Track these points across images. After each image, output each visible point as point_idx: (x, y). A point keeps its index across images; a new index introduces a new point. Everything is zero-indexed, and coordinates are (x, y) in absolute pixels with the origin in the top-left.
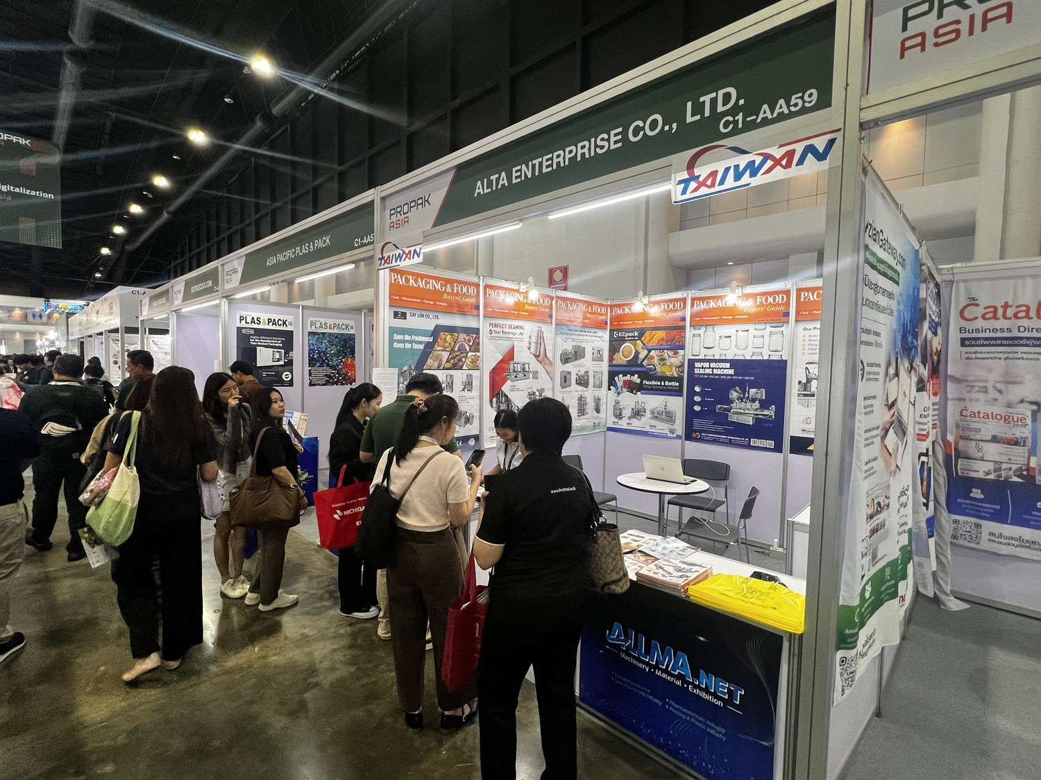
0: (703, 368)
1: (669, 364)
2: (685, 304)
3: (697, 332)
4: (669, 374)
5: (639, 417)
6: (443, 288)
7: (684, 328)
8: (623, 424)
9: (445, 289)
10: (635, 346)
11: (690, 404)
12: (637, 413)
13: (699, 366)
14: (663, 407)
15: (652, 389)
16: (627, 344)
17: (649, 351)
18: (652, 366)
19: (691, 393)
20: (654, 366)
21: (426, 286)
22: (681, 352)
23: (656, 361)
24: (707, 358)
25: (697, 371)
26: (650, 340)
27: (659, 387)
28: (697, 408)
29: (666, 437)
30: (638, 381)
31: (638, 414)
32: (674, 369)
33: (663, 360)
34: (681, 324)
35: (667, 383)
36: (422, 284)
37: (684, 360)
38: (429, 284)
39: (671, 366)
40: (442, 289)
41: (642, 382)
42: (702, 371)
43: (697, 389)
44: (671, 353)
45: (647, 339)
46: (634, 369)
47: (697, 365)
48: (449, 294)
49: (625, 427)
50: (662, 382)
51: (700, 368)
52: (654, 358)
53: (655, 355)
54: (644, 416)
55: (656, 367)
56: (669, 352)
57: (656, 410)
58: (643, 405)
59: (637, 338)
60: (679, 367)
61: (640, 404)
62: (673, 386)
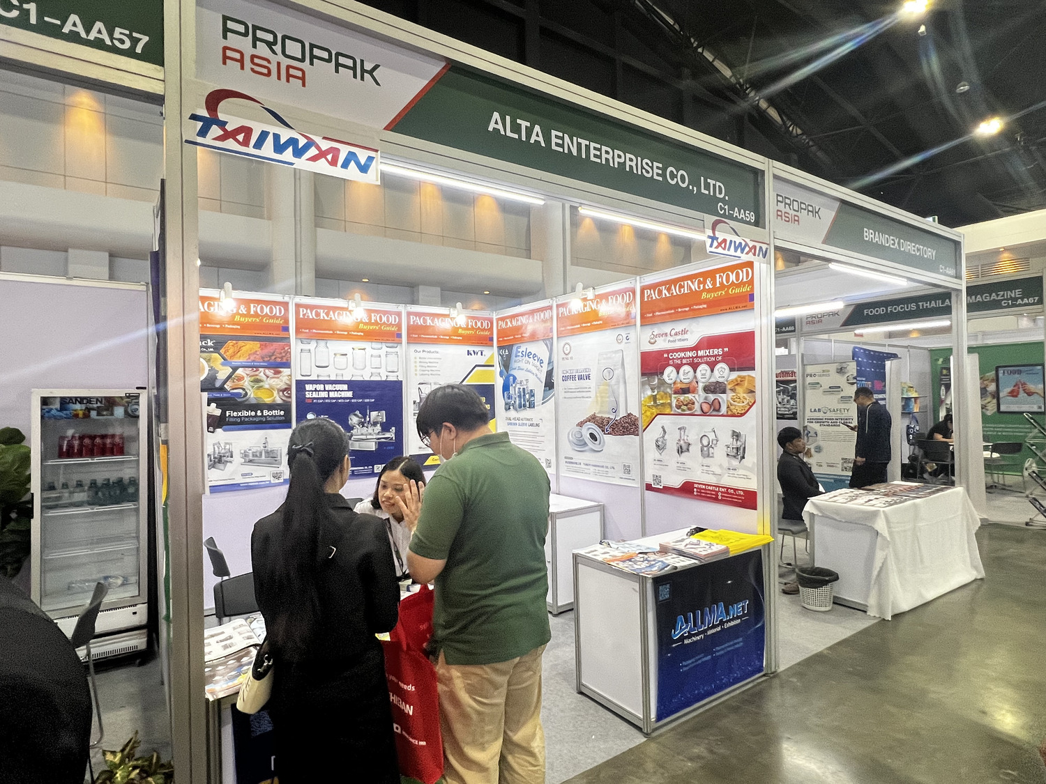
0: (316, 390)
1: (267, 386)
3: (305, 347)
4: (268, 400)
7: (287, 340)
10: (208, 361)
12: (218, 460)
13: (311, 389)
14: (262, 446)
15: (242, 423)
18: (241, 391)
20: (244, 389)
22: (285, 371)
23: (246, 383)
24: (320, 379)
25: (308, 395)
26: (235, 354)
27: (254, 419)
29: (270, 485)
30: (218, 412)
32: (275, 393)
33: (258, 381)
34: (283, 334)
35: (266, 413)
37: (291, 382)
39: (271, 389)
41: (223, 413)
42: (315, 395)
44: (270, 372)
45: (231, 351)
47: (308, 387)
50: (259, 412)
51: (313, 391)
52: (243, 378)
53: (245, 375)
54: (231, 462)
55: (248, 391)
56: (267, 371)
57: (250, 452)
58: (228, 447)
59: (212, 350)
60: (283, 391)
61: (223, 445)
62: (275, 416)
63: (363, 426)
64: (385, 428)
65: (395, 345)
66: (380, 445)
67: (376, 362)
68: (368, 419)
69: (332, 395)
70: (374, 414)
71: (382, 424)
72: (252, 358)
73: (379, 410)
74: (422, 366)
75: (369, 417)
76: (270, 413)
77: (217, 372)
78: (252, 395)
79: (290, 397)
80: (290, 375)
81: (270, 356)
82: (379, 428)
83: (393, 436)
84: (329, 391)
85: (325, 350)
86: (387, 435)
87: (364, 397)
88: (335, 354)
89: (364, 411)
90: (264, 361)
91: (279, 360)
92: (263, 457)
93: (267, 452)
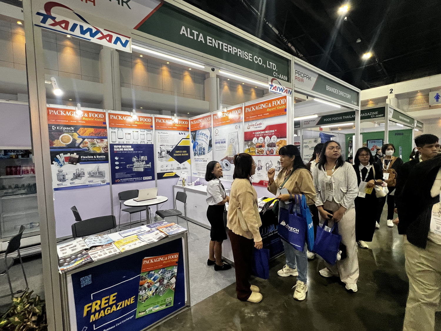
1: (98, 146)
2: (105, 116)
3: (113, 130)
4: (98, 152)
7: (106, 128)
11: (113, 166)
14: (96, 170)
15: (87, 161)
16: (65, 134)
17: (84, 139)
19: (113, 161)
20: (88, 147)
22: (105, 140)
24: (120, 143)
25: (115, 150)
26: (83, 133)
28: (117, 168)
30: (77, 157)
31: (79, 176)
33: (94, 144)
34: (104, 125)
35: (98, 157)
37: (107, 145)
41: (80, 157)
42: (118, 150)
43: (116, 158)
47: (115, 147)
50: (95, 156)
51: (117, 148)
52: (87, 143)
53: (88, 142)
54: (84, 176)
55: (90, 148)
56: (97, 140)
57: (92, 172)
58: (82, 170)
59: (74, 131)
60: (105, 148)
61: (80, 170)
62: (102, 158)
63: (138, 162)
64: (147, 163)
65: (150, 130)
66: (145, 169)
67: (142, 137)
68: (140, 159)
69: (125, 149)
70: (142, 157)
71: (146, 161)
72: (91, 135)
73: (144, 156)
74: (161, 139)
75: (141, 158)
76: (100, 157)
77: (76, 140)
78: (92, 150)
79: (108, 151)
80: (107, 142)
81: (99, 134)
82: (144, 163)
83: (150, 166)
84: (123, 148)
85: (121, 132)
86: (148, 165)
87: (138, 150)
88: (126, 134)
89: (138, 156)
90: (96, 136)
91: (102, 136)
92: (97, 174)
93: (99, 172)
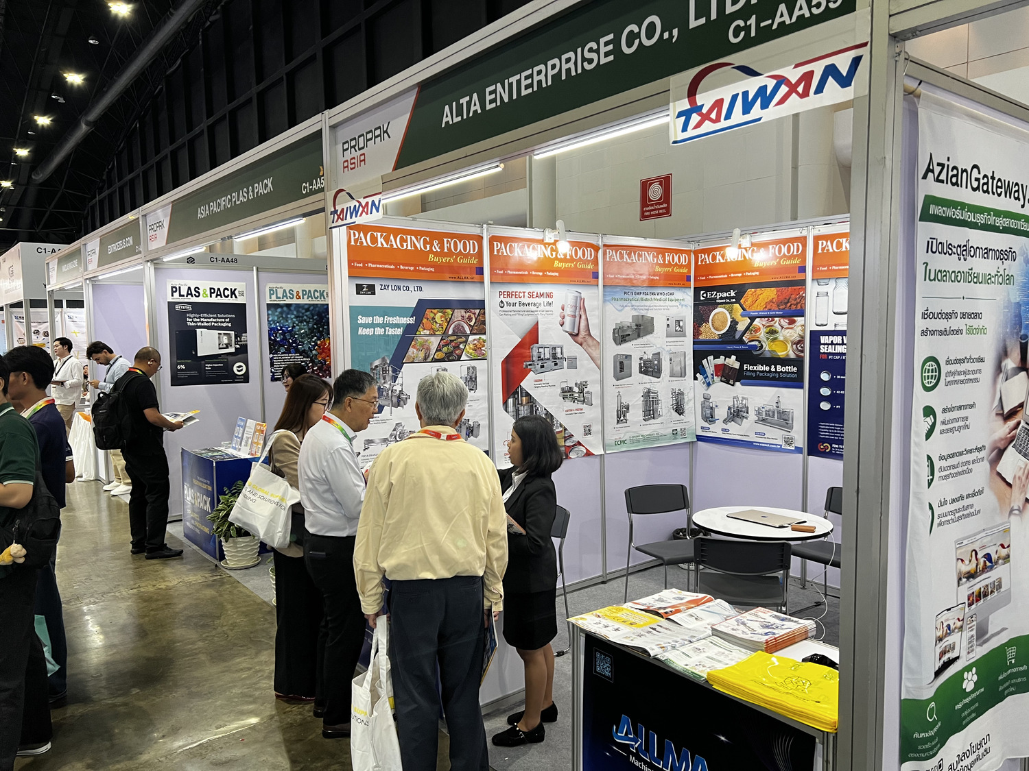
0: (832, 344)
1: (781, 338)
2: (804, 246)
3: (823, 289)
4: (782, 354)
5: (739, 420)
6: (428, 246)
7: (803, 283)
8: (716, 430)
9: (431, 248)
10: (731, 312)
11: (814, 399)
12: (736, 414)
13: (827, 342)
14: (775, 405)
15: (758, 378)
16: (719, 310)
17: (752, 319)
18: (757, 343)
19: (816, 383)
20: (760, 342)
21: (402, 246)
22: (800, 320)
23: (762, 335)
24: (838, 328)
25: (823, 349)
26: (754, 302)
27: (768, 375)
28: (825, 406)
29: (779, 450)
30: (737, 365)
31: (738, 416)
32: (789, 346)
33: (773, 332)
34: (799, 276)
35: (779, 368)
36: (395, 243)
37: (804, 333)
38: (406, 241)
39: (784, 342)
40: (425, 248)
41: (742, 366)
42: (831, 349)
43: (825, 377)
44: (784, 322)
45: (749, 301)
46: (729, 347)
47: (824, 339)
48: (436, 254)
49: (720, 435)
50: (773, 366)
51: (828, 344)
52: (759, 329)
53: (761, 326)
54: (746, 418)
55: (763, 344)
56: (782, 320)
57: (763, 410)
58: (744, 402)
60: (797, 343)
61: (740, 399)
62: (789, 373)
72: (768, 307)
76: (784, 369)
77: (737, 323)
78: (768, 348)
79: (802, 351)
80: (805, 325)
81: (786, 304)
90: (779, 309)
91: (793, 307)
93: (779, 412)
